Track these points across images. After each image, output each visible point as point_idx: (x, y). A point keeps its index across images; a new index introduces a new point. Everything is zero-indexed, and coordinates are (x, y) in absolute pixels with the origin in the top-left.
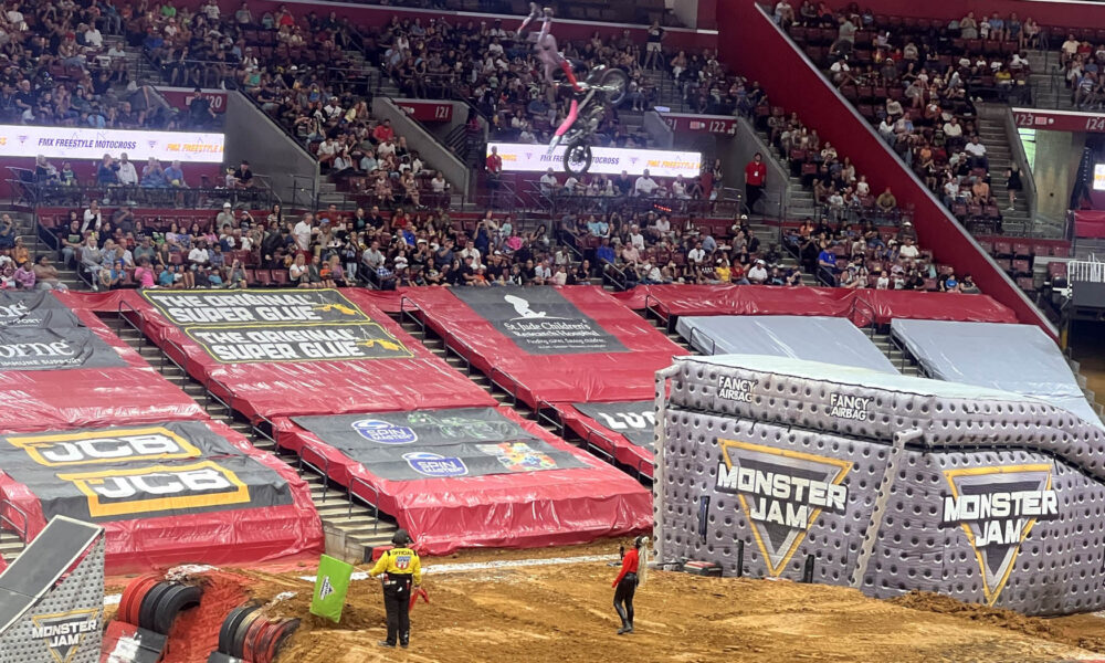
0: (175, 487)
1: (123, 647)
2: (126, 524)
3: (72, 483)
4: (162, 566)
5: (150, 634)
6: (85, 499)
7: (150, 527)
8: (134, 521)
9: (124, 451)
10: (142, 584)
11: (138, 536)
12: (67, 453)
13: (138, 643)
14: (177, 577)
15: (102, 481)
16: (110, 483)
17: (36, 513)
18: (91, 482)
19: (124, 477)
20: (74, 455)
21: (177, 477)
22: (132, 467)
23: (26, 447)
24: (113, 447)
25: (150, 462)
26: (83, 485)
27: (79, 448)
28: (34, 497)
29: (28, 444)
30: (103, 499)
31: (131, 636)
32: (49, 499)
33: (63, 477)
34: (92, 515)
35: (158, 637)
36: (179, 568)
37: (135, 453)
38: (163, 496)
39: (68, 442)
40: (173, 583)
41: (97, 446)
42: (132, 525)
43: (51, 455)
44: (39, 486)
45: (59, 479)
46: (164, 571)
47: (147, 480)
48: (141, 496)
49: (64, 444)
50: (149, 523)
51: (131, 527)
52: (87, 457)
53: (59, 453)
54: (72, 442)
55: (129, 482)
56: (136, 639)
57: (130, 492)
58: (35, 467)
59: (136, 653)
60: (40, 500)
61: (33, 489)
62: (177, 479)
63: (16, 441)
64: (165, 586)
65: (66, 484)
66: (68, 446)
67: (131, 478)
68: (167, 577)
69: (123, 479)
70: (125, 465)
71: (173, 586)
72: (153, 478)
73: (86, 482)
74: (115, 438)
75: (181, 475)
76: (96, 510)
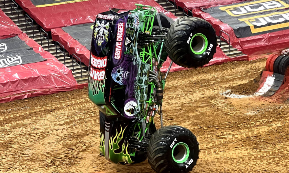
1: (269, 80)
2: (265, 35)
3: (244, 22)
4: (280, 49)
5: (278, 75)
6: (249, 27)
7: (274, 35)
8: (268, 34)
9: (261, 8)
10: (273, 57)
11: (269, 39)
12: (241, 11)
13: (274, 78)
14: (286, 53)
15: (255, 20)
16: (257, 20)
17: (232, 34)
18: (250, 21)
19: (262, 18)
20: (244, 12)
21: (282, 16)
22: (265, 14)
23: (226, 10)
24: (257, 7)
25: (271, 11)
26: (248, 22)
28: (231, 28)
29: (227, 9)
31: (271, 76)
32: (236, 28)
33: (240, 20)
34: (252, 33)
35: (281, 75)
36: (286, 50)
37: (266, 9)
39: (241, 7)
40: (284, 56)
41: (251, 8)
42: (267, 35)
43: (235, 12)
44: (232, 24)
45: (239, 21)
46: (281, 51)
47: (271, 18)
48: (269, 24)
49: (240, 8)
50: (273, 34)
51: (267, 36)
52: (248, 12)
53: (238, 11)
54: (242, 7)
55: (264, 19)
58: (230, 17)
59: (274, 82)
60: (233, 29)
61: (230, 25)
62: (282, 17)
63: (222, 8)
64: (281, 57)
65: (242, 22)
66: (241, 9)
67: (265, 18)
68: (282, 54)
69: (262, 19)
70: (262, 13)
72: (273, 17)
73: (249, 21)
74: (258, 4)
75: (283, 15)
76: (254, 31)
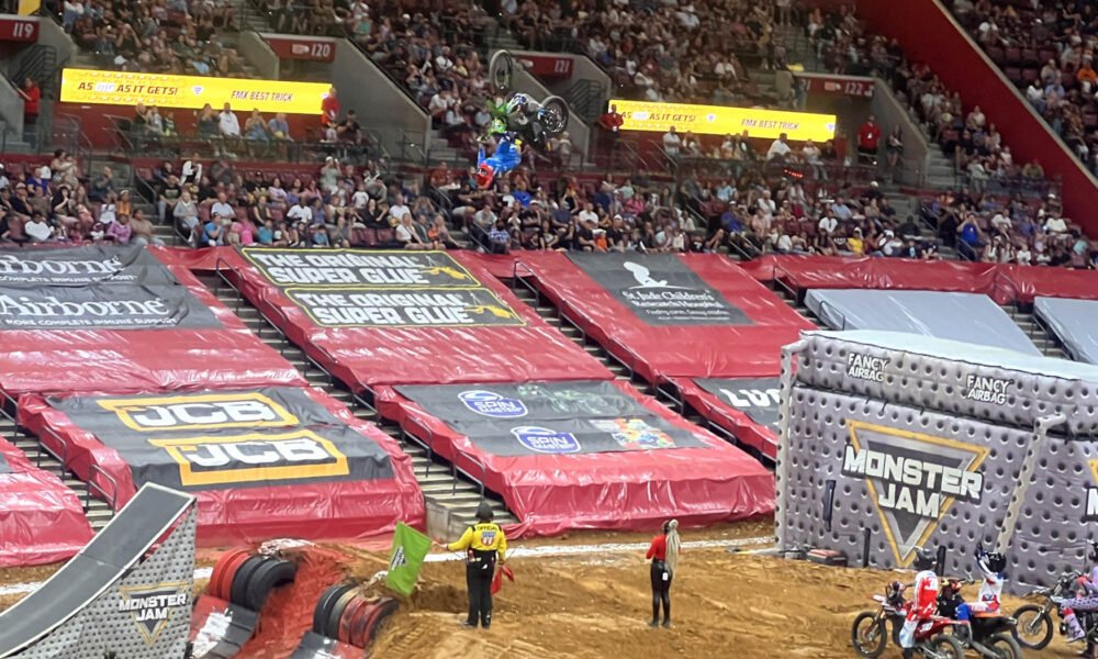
0: (270, 457)
1: (213, 623)
2: (219, 494)
3: (164, 449)
4: (256, 539)
5: (242, 610)
6: (176, 466)
7: (244, 497)
8: (227, 491)
9: (218, 417)
10: (234, 558)
11: (231, 507)
12: (159, 418)
13: (229, 619)
14: (270, 551)
15: (194, 449)
16: (203, 451)
17: (126, 478)
18: (183, 449)
19: (217, 444)
20: (167, 420)
21: (272, 446)
22: (227, 435)
23: (116, 410)
24: (207, 412)
25: (245, 430)
26: (175, 452)
27: (172, 412)
28: (123, 463)
29: (119, 407)
30: (195, 467)
31: (222, 611)
32: (139, 465)
33: (155, 442)
34: (184, 484)
35: (249, 613)
36: (273, 542)
37: (230, 420)
38: (258, 465)
39: (160, 406)
40: (266, 558)
41: (191, 412)
42: (225, 496)
43: (142, 419)
44: (129, 451)
45: (150, 444)
46: (257, 545)
47: (241, 448)
48: (235, 465)
49: (157, 409)
50: (243, 494)
51: (224, 498)
52: (180, 422)
53: (150, 417)
54: (165, 406)
55: (223, 450)
56: (227, 615)
57: (224, 460)
58: (126, 431)
59: (227, 630)
60: (132, 467)
61: (123, 455)
62: (272, 448)
63: (107, 404)
64: (257, 560)
65: (158, 450)
66: (161, 411)
67: (225, 446)
68: (260, 551)
69: (216, 446)
70: (219, 432)
71: (266, 561)
72: (248, 446)
73: (179, 449)
74: (210, 403)
75: (277, 445)
76: (188, 478)
